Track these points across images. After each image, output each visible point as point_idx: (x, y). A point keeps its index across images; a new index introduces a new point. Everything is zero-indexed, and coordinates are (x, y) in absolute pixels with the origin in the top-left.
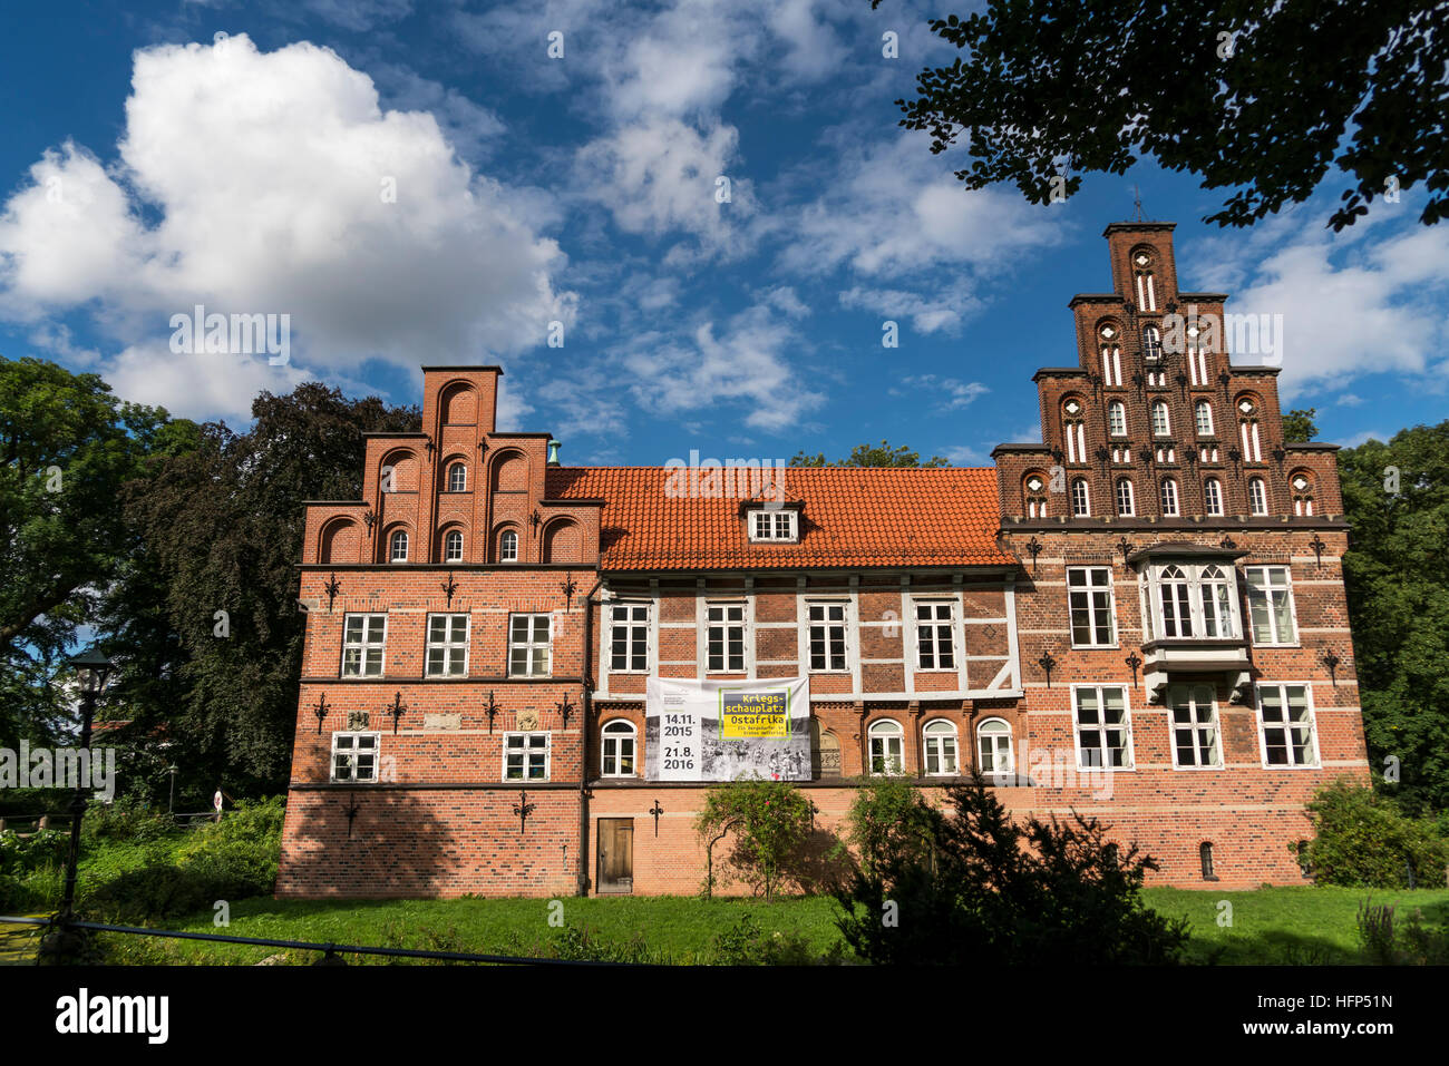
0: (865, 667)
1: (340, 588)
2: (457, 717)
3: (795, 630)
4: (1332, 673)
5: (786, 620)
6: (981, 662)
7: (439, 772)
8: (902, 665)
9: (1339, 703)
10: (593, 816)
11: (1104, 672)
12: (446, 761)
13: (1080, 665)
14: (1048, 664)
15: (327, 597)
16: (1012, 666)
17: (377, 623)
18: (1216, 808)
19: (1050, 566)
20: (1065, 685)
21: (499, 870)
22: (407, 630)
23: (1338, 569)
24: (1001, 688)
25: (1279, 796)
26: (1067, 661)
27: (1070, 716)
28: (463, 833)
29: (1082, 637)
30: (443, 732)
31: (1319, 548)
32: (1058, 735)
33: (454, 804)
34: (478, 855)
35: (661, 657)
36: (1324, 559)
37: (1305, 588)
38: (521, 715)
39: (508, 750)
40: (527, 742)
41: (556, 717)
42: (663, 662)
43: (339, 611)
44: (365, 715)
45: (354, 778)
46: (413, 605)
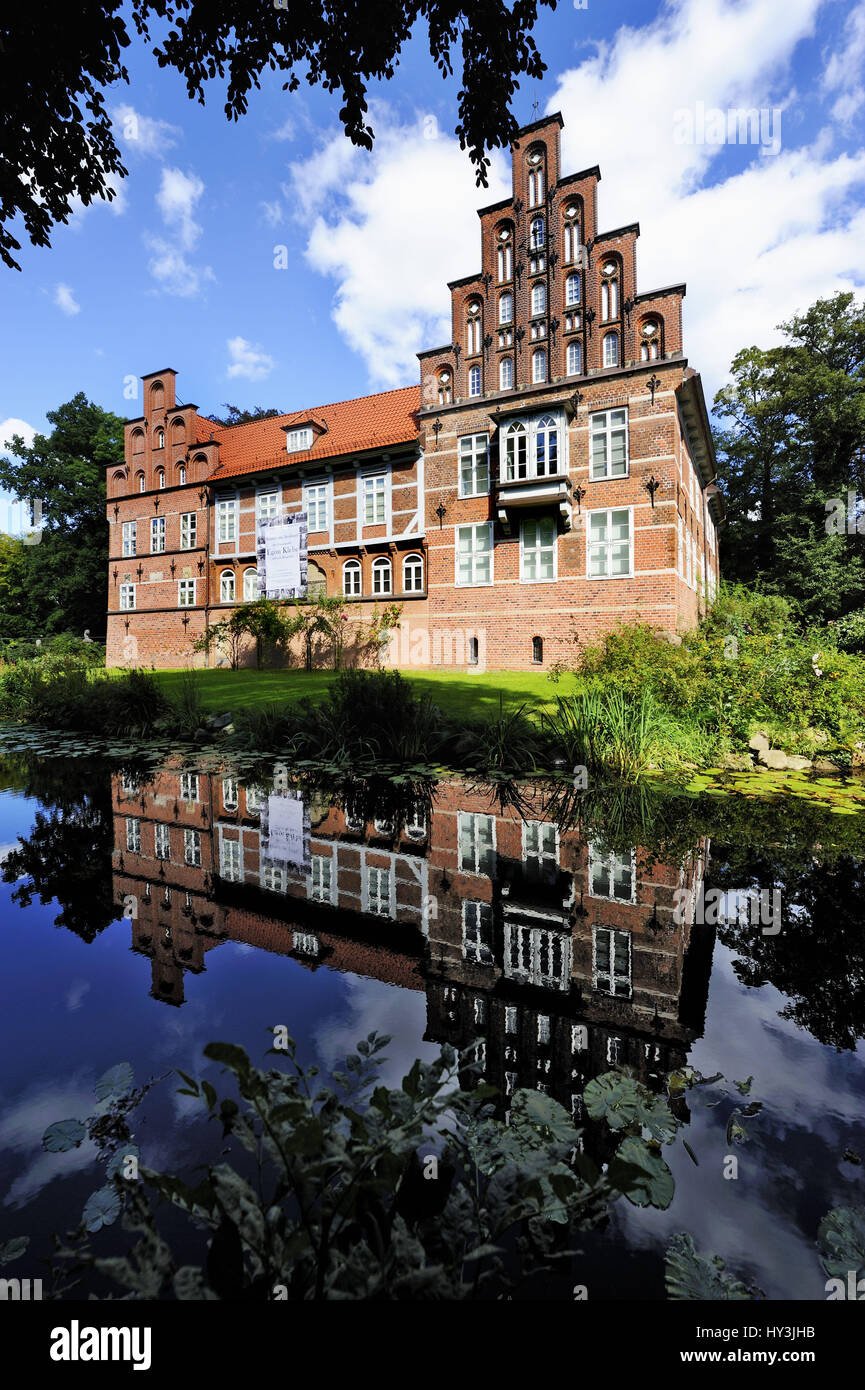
0: (336, 526)
1: (119, 510)
2: (161, 574)
3: (301, 506)
4: (652, 496)
5: (297, 501)
6: (400, 515)
8: (356, 522)
9: (656, 521)
11: (478, 514)
12: (158, 597)
13: (462, 511)
14: (441, 512)
15: (115, 516)
16: (420, 515)
18: (547, 611)
19: (447, 439)
20: (452, 526)
21: (178, 653)
23: (672, 403)
24: (412, 532)
25: (596, 601)
26: (454, 509)
27: (453, 549)
30: (156, 582)
31: (653, 386)
32: (446, 562)
33: (162, 619)
34: (171, 645)
35: (241, 531)
36: (657, 395)
38: (184, 570)
39: (180, 590)
40: (187, 585)
41: (196, 570)
42: (241, 534)
43: (119, 522)
44: (129, 575)
45: (128, 607)
46: (145, 514)
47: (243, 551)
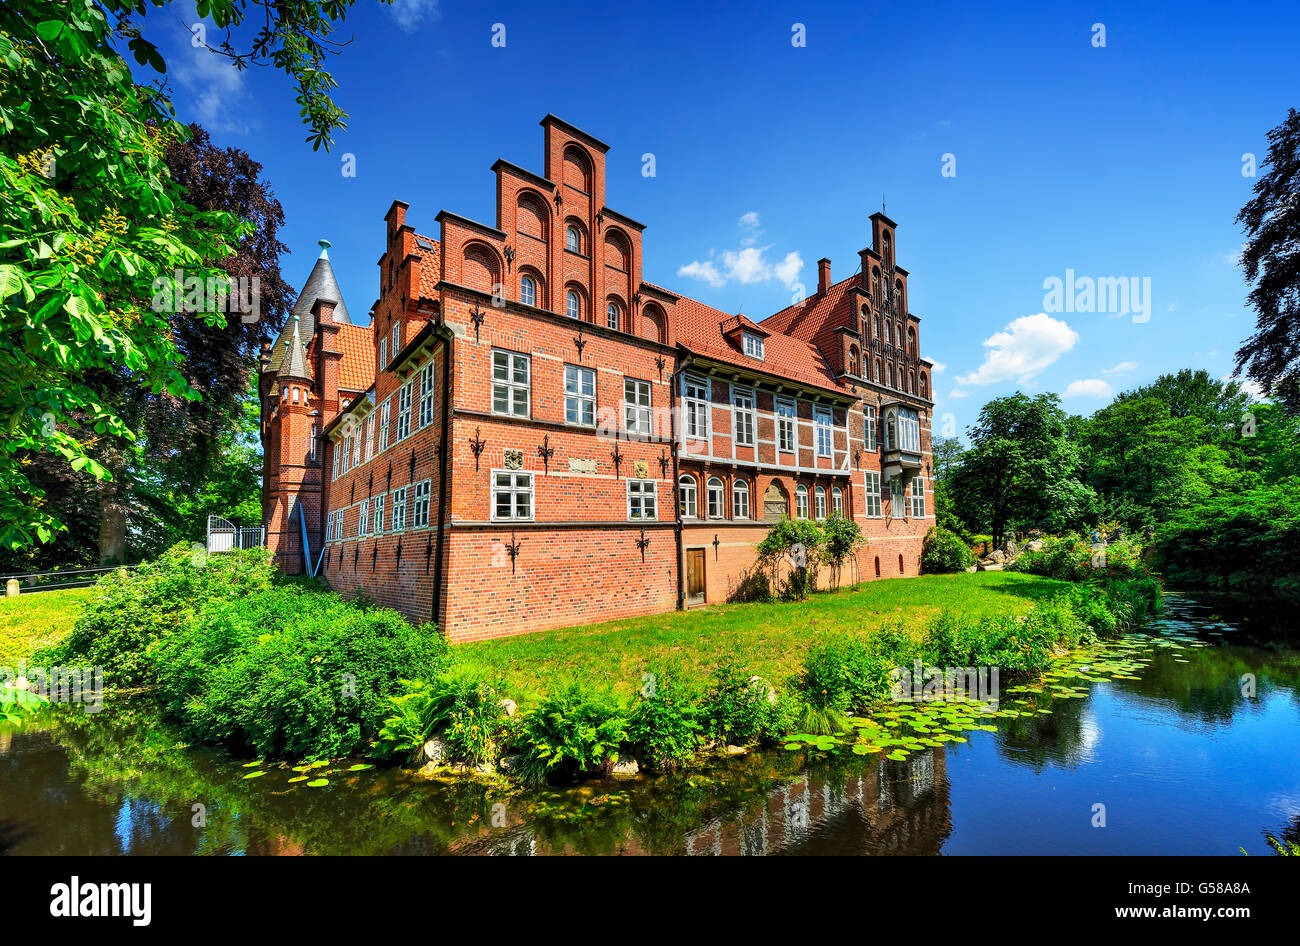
0: (800, 450)
1: (484, 320)
3: (774, 421)
5: (770, 414)
6: (839, 453)
7: (583, 511)
8: (813, 450)
10: (685, 547)
11: (874, 465)
13: (867, 460)
14: (857, 458)
16: (848, 459)
17: (520, 363)
20: (863, 471)
21: (630, 593)
22: (549, 376)
24: (845, 470)
26: (864, 458)
27: (864, 488)
29: (866, 445)
30: (583, 475)
31: (926, 412)
32: (860, 497)
34: (615, 583)
35: (714, 429)
36: (928, 419)
38: (636, 464)
39: (630, 494)
40: (642, 488)
41: (657, 468)
42: (715, 433)
43: (486, 343)
44: (520, 454)
45: (514, 516)
46: (552, 352)
47: (717, 456)
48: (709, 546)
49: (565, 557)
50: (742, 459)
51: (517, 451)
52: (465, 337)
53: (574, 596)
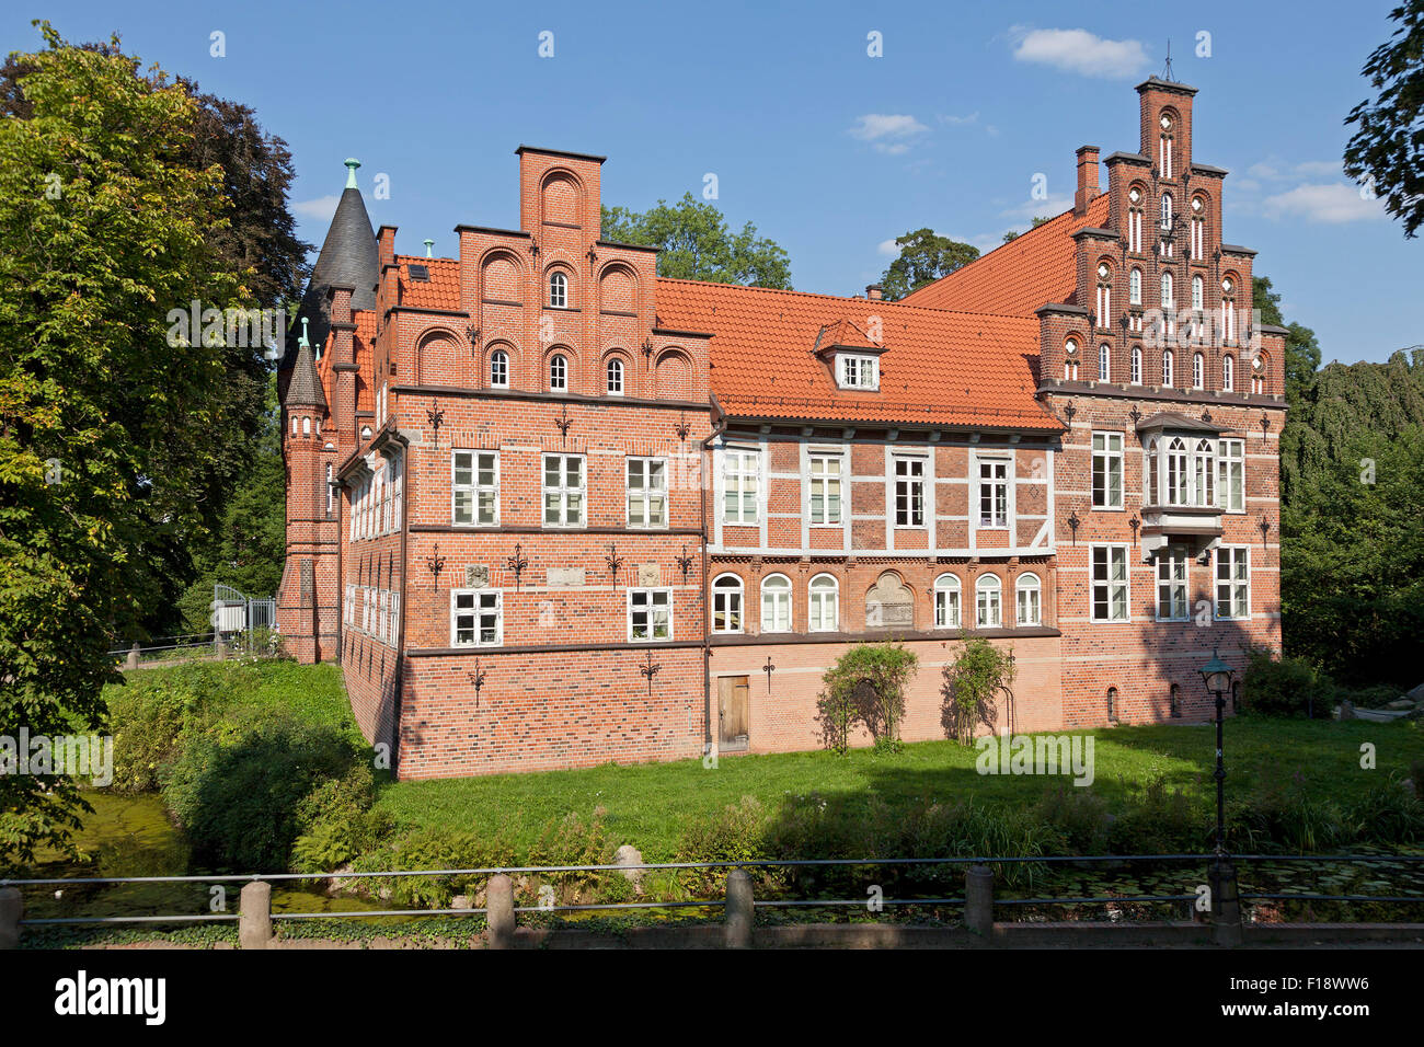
0: (939, 523)
1: (444, 418)
2: (581, 572)
3: (884, 484)
4: (1265, 537)
5: (877, 475)
6: (1027, 521)
7: (565, 632)
8: (967, 521)
9: (1267, 564)
10: (713, 674)
11: (1113, 532)
12: (572, 620)
13: (1097, 526)
14: (1074, 523)
15: (430, 428)
16: (1049, 527)
17: (486, 461)
18: (1182, 654)
19: (1080, 429)
20: (1086, 543)
21: (630, 734)
22: (522, 472)
23: (1276, 445)
24: (1040, 546)
25: (1223, 644)
26: (1088, 522)
27: (1087, 573)
28: (593, 698)
29: (1099, 499)
30: (567, 589)
31: (1265, 424)
32: (1079, 590)
33: (584, 666)
34: (609, 720)
35: (771, 509)
36: (1269, 435)
37: (1255, 461)
38: (643, 568)
39: (631, 608)
40: (650, 599)
41: (676, 571)
42: (771, 515)
43: (445, 445)
44: (486, 569)
45: (477, 642)
46: (527, 441)
47: (776, 546)
48: (757, 673)
49: (542, 688)
50: (819, 547)
51: (482, 566)
52: (421, 443)
53: (553, 734)
